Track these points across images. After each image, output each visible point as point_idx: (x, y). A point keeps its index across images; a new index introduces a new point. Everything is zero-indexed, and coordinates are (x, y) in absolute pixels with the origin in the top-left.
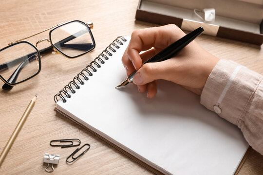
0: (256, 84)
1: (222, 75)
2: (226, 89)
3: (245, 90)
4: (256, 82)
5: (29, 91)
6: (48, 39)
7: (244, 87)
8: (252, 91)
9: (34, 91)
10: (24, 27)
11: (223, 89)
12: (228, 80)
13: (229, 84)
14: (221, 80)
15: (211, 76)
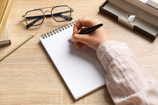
0: (116, 56)
1: (104, 48)
2: (103, 54)
3: (109, 57)
4: (116, 55)
5: (35, 30)
6: (51, 11)
7: (110, 56)
8: (112, 59)
9: (37, 31)
10: (50, 3)
11: (102, 54)
12: (105, 50)
13: (105, 52)
14: (103, 50)
15: (100, 46)
